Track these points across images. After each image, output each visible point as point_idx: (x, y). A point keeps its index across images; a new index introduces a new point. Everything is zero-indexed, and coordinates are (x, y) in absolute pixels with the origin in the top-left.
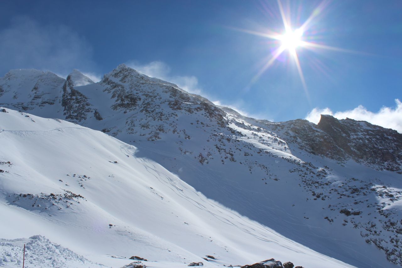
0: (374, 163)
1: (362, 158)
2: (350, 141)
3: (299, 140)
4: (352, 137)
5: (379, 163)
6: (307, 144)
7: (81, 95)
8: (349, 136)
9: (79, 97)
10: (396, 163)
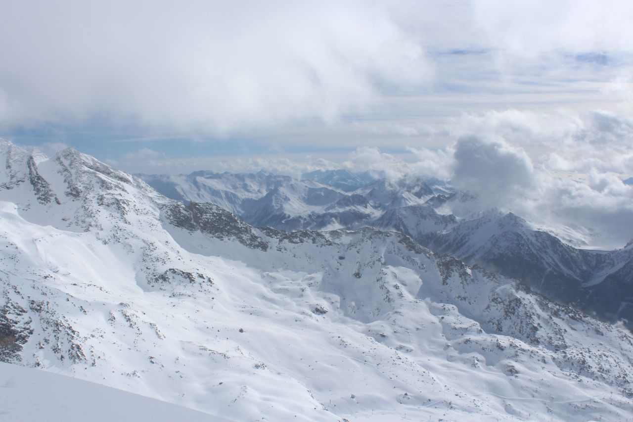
0: (210, 233)
1: (205, 230)
2: (201, 219)
3: (172, 218)
4: (203, 217)
5: (213, 234)
6: (175, 220)
7: (45, 181)
8: (202, 216)
9: (44, 183)
10: (223, 234)
